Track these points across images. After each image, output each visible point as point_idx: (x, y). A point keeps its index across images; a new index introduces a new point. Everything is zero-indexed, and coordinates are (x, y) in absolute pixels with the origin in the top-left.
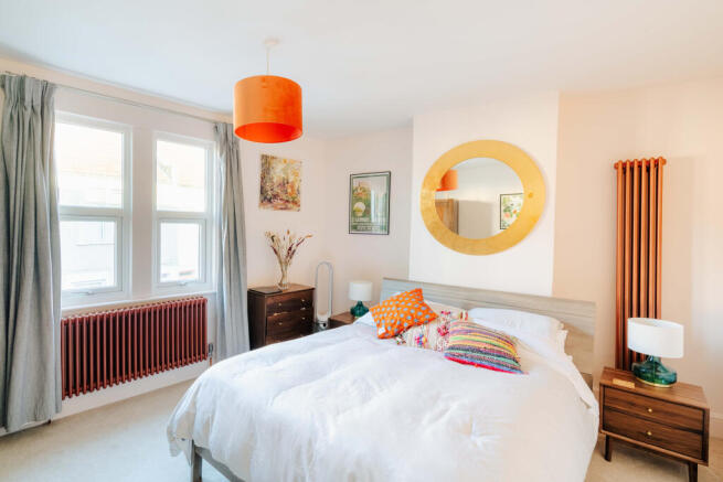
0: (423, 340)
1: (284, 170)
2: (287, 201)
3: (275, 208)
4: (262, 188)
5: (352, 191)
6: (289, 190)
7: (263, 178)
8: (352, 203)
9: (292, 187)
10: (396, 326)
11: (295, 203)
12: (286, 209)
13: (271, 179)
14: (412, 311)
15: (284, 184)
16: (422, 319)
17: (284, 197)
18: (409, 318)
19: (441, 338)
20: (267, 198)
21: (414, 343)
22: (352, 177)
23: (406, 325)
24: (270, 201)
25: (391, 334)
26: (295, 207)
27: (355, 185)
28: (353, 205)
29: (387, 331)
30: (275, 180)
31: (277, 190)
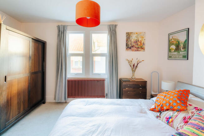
0: (170, 120)
1: (137, 37)
2: (138, 48)
3: (133, 50)
4: (127, 44)
5: (169, 41)
6: (139, 44)
7: (127, 40)
8: (169, 46)
9: (141, 43)
10: (160, 107)
11: (142, 48)
12: (138, 50)
13: (131, 41)
14: (171, 102)
15: (136, 42)
16: (175, 108)
17: (137, 46)
18: (168, 104)
19: (183, 124)
20: (128, 47)
21: (165, 119)
22: (169, 35)
23: (165, 108)
24: (130, 48)
25: (157, 110)
26: (142, 50)
27: (171, 38)
28: (170, 47)
29: (155, 108)
30: (132, 41)
31: (133, 44)
